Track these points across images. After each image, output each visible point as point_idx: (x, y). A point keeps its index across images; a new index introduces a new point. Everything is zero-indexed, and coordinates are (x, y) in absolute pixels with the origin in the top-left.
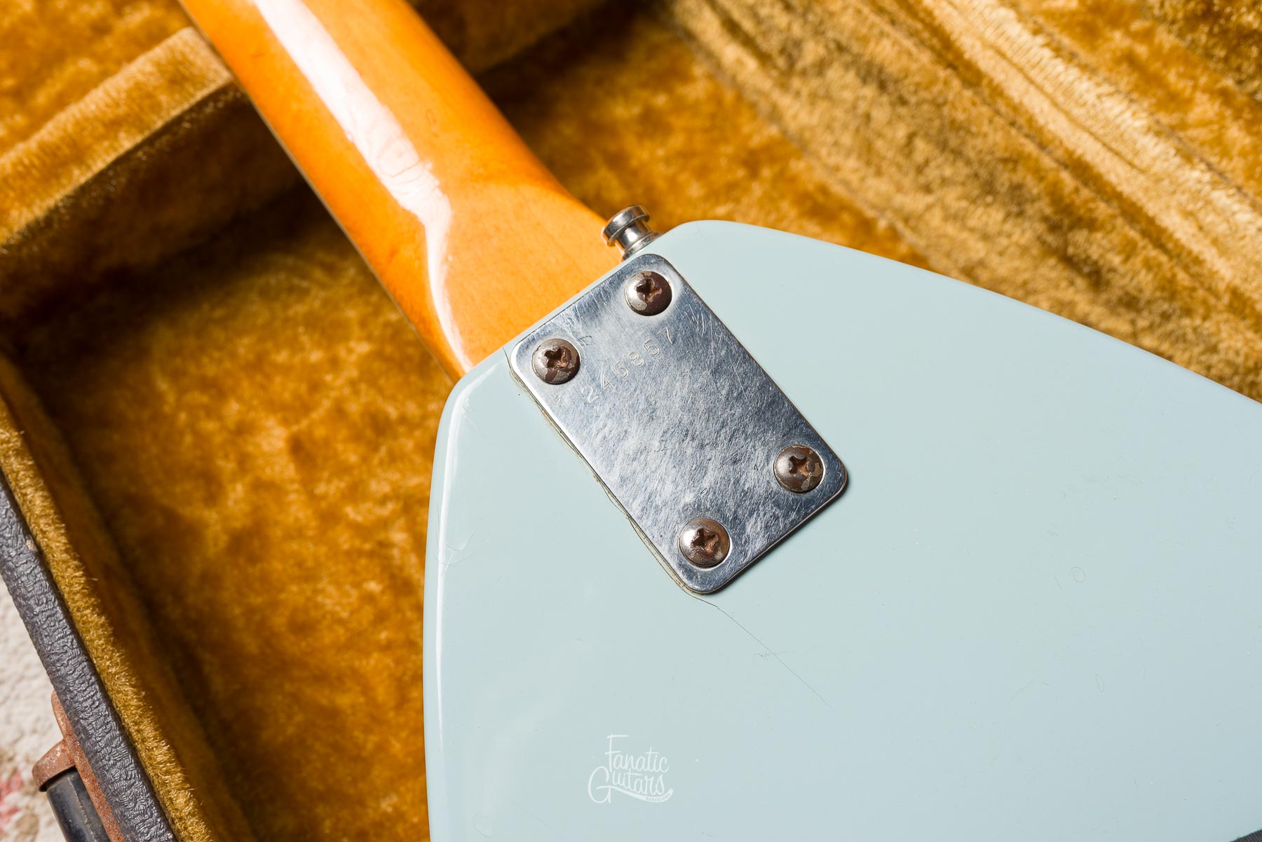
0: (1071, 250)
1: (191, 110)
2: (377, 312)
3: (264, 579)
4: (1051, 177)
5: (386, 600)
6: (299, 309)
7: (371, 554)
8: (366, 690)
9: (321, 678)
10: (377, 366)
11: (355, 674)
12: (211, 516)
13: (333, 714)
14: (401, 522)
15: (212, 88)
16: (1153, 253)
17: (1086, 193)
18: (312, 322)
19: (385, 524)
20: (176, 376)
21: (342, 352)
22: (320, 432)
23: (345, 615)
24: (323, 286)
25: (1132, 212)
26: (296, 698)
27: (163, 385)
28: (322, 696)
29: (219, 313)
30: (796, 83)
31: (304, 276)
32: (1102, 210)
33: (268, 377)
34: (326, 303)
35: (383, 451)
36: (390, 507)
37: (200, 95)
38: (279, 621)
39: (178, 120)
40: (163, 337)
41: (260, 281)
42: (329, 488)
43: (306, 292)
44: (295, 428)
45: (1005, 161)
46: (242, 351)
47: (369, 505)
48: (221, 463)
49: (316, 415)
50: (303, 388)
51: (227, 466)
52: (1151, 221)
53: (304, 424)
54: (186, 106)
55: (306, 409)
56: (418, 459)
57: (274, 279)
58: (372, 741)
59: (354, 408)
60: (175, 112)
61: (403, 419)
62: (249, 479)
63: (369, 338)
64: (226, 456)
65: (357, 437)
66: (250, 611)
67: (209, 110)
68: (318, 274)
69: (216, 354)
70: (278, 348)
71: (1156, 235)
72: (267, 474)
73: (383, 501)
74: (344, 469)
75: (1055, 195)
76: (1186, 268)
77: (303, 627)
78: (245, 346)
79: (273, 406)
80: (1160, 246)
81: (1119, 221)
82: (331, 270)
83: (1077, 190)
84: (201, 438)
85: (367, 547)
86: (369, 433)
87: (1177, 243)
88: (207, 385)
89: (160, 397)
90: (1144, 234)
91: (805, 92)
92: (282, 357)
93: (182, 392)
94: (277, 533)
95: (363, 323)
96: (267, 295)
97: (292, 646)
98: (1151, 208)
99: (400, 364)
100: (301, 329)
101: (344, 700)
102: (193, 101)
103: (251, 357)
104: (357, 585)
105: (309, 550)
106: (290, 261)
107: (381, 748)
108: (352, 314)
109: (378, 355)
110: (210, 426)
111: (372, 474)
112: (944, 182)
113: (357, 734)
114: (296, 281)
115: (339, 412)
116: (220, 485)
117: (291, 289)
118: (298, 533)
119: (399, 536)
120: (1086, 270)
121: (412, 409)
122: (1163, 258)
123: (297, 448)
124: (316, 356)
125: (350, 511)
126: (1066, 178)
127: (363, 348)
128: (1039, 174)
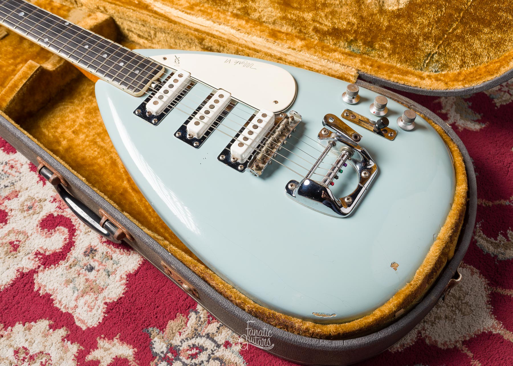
0: (206, 47)
1: (35, 73)
2: (83, 106)
3: (74, 154)
4: (194, 34)
5: (98, 150)
6: (68, 110)
7: (93, 144)
8: (98, 164)
9: (89, 165)
10: (86, 115)
11: (96, 163)
12: (61, 148)
13: (93, 171)
14: (98, 138)
15: (37, 68)
16: (214, 39)
17: (200, 34)
18: (71, 112)
19: (95, 139)
20: (47, 128)
21: (78, 115)
22: (78, 129)
23: (91, 155)
24: (71, 105)
25: (208, 34)
26: (86, 170)
27: (45, 131)
28: (91, 168)
29: (52, 116)
30: (154, 41)
31: (67, 105)
32: (204, 36)
33: (65, 123)
34: (72, 108)
35: (91, 127)
36: (95, 136)
37: (35, 70)
38: (79, 159)
39: (33, 75)
40: (42, 124)
41: (59, 109)
42: (82, 136)
43: (68, 107)
44: (73, 129)
45: (186, 35)
46: (58, 121)
47: (91, 137)
48: (60, 139)
49: (76, 126)
50: (72, 123)
51: (62, 139)
52: (212, 34)
53: (74, 128)
54: (33, 72)
55: (74, 126)
56: (98, 127)
57: (62, 107)
58: (102, 172)
59: (83, 123)
60: (32, 74)
61: (93, 122)
62: (66, 140)
63: (83, 111)
64: (60, 138)
65: (86, 127)
66: (72, 160)
67: (38, 72)
68: (70, 104)
69: (54, 123)
70: (66, 118)
71: (213, 36)
72: (69, 138)
73: (94, 136)
74: (84, 133)
75: (196, 37)
76: (220, 40)
77: (83, 159)
78: (58, 119)
79: (67, 127)
80: (214, 38)
81: (207, 36)
82: (72, 102)
83: (198, 34)
84: (54, 136)
85: (92, 143)
86: (87, 125)
87: (217, 36)
88: (53, 128)
89: (44, 132)
90: (211, 37)
91: (156, 42)
92: (67, 119)
93: (48, 131)
94: (74, 147)
95: (81, 109)
96: (61, 110)
97: (82, 163)
98: (211, 32)
99: (90, 113)
100: (69, 114)
101: (95, 168)
102: (35, 71)
103: (61, 121)
104: (92, 150)
105: (81, 148)
106: (64, 103)
107: (104, 172)
108: (78, 108)
109: (86, 113)
110: (56, 134)
111: (90, 132)
112: (184, 46)
113: (99, 172)
114: (66, 106)
115: (81, 124)
116: (61, 143)
117: (65, 108)
118: (79, 145)
119: (98, 140)
120: (209, 49)
121: (95, 120)
122: (216, 40)
123: (74, 132)
124: (73, 117)
125: (87, 139)
126: (196, 33)
127: (82, 113)
128: (192, 34)
